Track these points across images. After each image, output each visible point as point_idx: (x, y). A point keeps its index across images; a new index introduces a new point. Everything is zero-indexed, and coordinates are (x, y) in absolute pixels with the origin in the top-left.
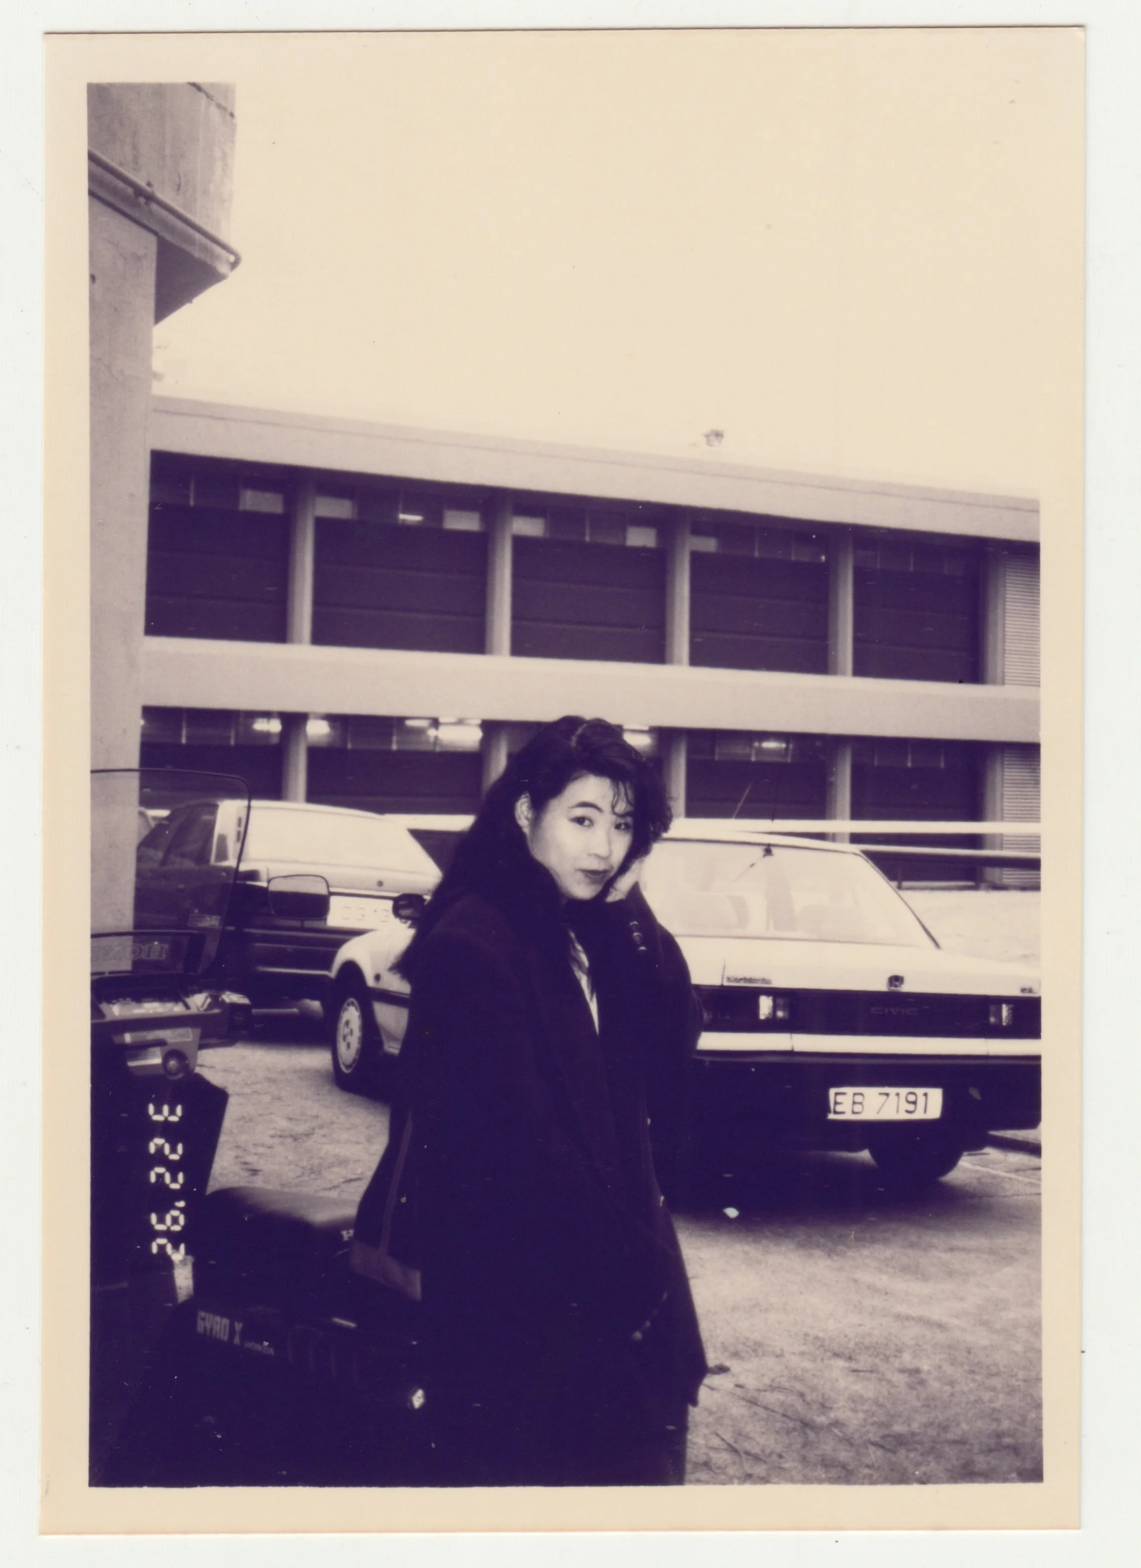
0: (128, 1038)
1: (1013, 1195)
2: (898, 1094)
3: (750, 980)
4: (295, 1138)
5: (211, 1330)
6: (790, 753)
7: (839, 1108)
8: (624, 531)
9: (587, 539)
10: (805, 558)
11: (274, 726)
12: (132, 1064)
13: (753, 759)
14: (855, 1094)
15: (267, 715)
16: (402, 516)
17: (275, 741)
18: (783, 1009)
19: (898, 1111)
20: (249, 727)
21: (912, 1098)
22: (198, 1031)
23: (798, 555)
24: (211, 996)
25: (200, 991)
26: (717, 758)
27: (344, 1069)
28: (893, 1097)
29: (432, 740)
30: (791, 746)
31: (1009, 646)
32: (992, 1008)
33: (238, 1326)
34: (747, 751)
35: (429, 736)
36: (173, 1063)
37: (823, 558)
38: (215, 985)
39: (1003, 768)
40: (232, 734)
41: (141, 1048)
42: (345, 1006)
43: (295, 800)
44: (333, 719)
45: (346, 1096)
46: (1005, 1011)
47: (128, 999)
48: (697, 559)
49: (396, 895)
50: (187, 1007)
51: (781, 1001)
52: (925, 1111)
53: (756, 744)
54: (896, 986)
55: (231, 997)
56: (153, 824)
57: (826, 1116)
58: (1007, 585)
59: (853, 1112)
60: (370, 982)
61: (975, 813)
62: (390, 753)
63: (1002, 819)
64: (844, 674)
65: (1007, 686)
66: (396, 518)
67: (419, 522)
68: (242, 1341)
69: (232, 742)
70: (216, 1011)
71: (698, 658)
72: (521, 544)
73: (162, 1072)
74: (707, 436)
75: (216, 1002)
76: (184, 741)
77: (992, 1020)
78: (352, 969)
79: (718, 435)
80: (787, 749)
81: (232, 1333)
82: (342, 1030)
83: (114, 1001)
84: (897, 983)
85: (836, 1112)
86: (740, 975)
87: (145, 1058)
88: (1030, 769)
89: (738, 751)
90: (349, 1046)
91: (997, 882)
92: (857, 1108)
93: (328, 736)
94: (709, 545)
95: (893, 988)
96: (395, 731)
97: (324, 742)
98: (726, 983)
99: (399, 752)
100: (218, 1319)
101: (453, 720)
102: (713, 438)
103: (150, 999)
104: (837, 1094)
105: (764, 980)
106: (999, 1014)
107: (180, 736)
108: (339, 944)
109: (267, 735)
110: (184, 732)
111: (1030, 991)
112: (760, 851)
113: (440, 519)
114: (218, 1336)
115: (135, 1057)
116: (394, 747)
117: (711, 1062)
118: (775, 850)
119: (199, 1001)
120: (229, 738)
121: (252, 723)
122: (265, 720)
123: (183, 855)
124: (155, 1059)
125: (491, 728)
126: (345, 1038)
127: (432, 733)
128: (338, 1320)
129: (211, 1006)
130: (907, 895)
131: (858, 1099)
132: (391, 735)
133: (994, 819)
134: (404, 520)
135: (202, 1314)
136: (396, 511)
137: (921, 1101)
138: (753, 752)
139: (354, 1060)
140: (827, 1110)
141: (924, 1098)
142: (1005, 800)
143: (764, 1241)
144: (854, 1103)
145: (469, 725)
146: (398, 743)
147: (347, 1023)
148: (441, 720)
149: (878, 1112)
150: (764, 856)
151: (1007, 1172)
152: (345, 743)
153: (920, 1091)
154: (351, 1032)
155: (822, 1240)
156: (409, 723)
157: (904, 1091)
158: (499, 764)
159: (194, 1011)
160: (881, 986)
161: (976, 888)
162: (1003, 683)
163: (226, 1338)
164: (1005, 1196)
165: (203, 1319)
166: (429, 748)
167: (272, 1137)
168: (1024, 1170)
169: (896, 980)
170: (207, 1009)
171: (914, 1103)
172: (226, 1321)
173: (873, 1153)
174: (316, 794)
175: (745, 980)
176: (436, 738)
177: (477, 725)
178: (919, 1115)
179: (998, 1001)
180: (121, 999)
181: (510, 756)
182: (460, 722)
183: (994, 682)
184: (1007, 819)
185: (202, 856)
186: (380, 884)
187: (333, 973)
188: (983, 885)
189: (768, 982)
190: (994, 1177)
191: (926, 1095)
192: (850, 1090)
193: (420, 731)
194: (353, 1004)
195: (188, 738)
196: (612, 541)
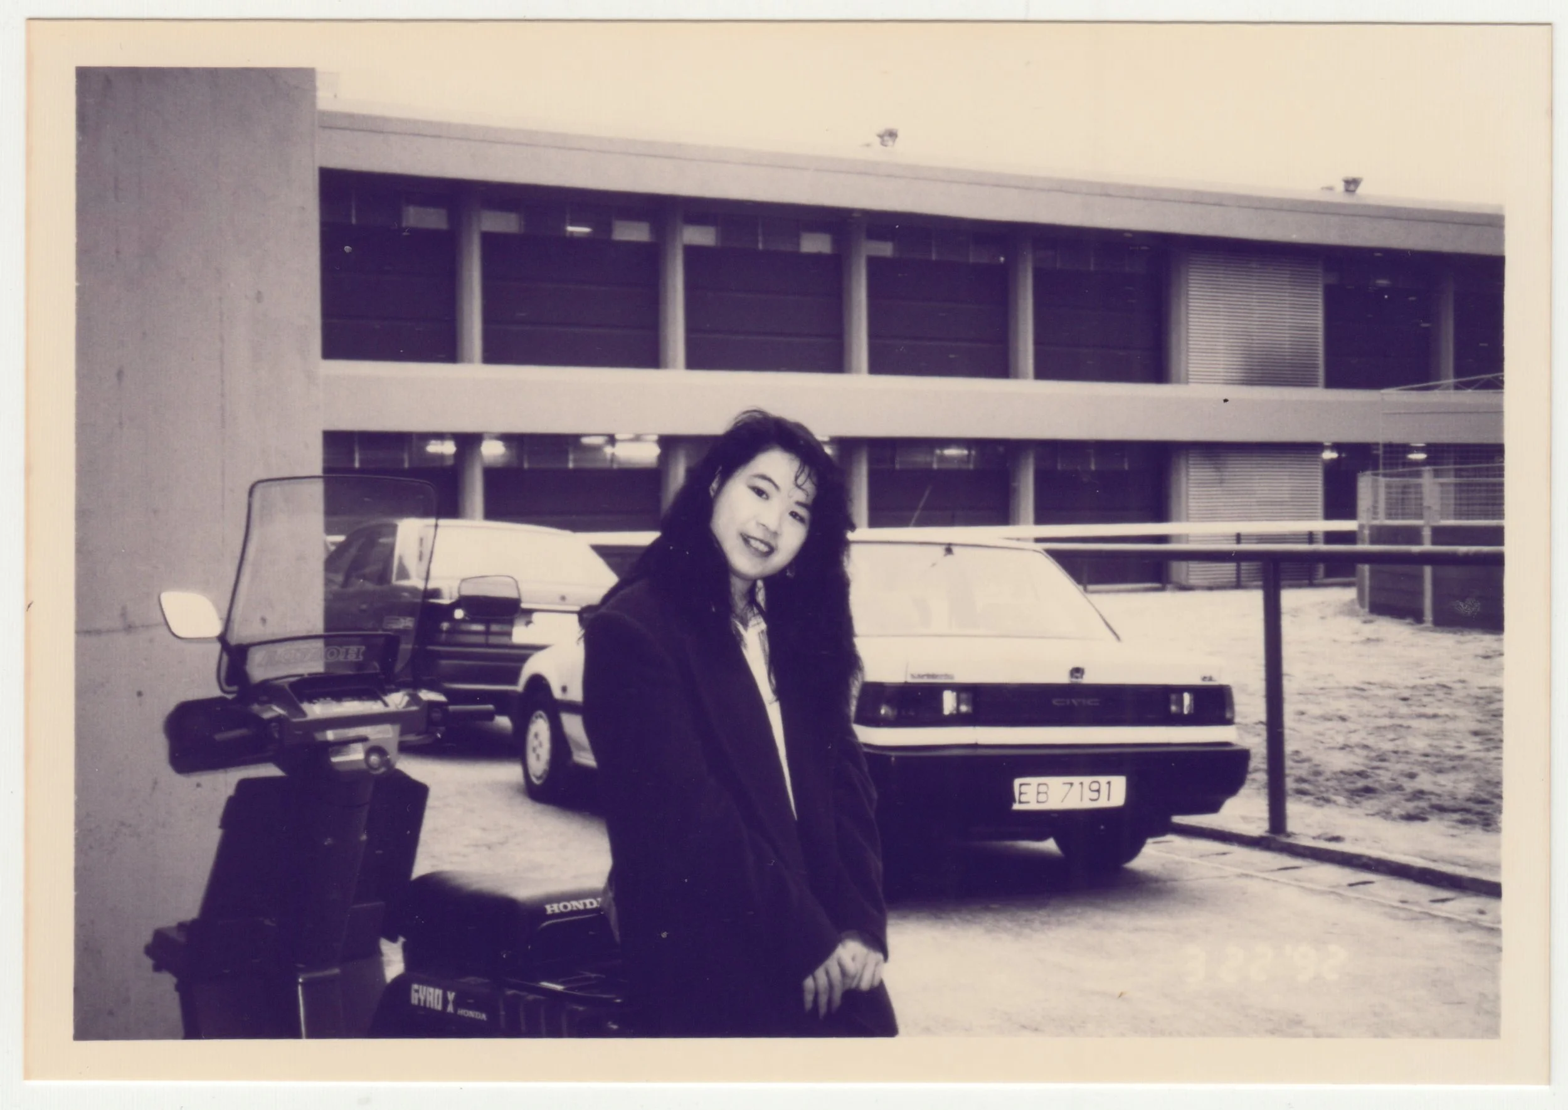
0: (330, 735)
1: (1197, 879)
2: (1081, 783)
3: (933, 676)
4: (489, 847)
5: (425, 1001)
6: (972, 459)
7: (1023, 798)
8: (798, 237)
9: (760, 246)
10: (985, 260)
11: (448, 448)
12: (335, 759)
13: (935, 466)
14: (1039, 785)
15: (440, 436)
16: (570, 229)
17: (450, 462)
18: (967, 704)
19: (1081, 800)
20: (422, 449)
21: (1095, 787)
22: (397, 727)
23: (975, 257)
24: (409, 695)
25: (397, 690)
26: (898, 466)
27: (534, 780)
28: (1077, 786)
29: (609, 456)
30: (973, 452)
31: (1192, 344)
32: (1173, 697)
33: (451, 996)
34: (928, 459)
35: (605, 454)
36: (374, 758)
37: (1002, 259)
38: (413, 685)
39: (1188, 468)
40: (406, 457)
41: (342, 745)
42: (534, 718)
43: (472, 518)
44: (507, 438)
45: (539, 807)
46: (1187, 698)
47: (329, 699)
48: (874, 264)
49: (577, 608)
50: (386, 704)
51: (964, 696)
52: (1109, 799)
53: (938, 452)
54: (1077, 678)
55: (426, 695)
56: (333, 548)
57: (1011, 805)
58: (1190, 281)
59: (1038, 802)
60: (557, 694)
61: (1161, 514)
62: (568, 471)
63: (1188, 519)
64: (1024, 376)
65: (1192, 386)
66: (565, 231)
67: (588, 234)
68: (456, 1010)
69: (406, 465)
70: (414, 708)
71: (877, 366)
72: (693, 254)
73: (364, 766)
74: (881, 136)
75: (415, 700)
76: (357, 465)
77: (1174, 708)
78: (538, 683)
79: (892, 134)
80: (969, 456)
81: (445, 1002)
82: (531, 742)
83: (315, 701)
84: (1078, 675)
85: (1020, 802)
86: (923, 672)
87: (348, 754)
88: (1214, 468)
89: (920, 459)
90: (538, 757)
91: (1184, 583)
92: (1042, 798)
93: (503, 456)
94: (885, 249)
95: (1074, 680)
96: (571, 449)
97: (500, 462)
98: (910, 680)
99: (576, 471)
100: (431, 990)
101: (631, 436)
102: (886, 138)
103: (350, 699)
104: (1021, 785)
105: (947, 676)
106: (1180, 703)
107: (352, 461)
108: (523, 659)
109: (441, 457)
110: (357, 457)
111: (1211, 679)
112: (941, 550)
113: (609, 229)
114: (432, 1006)
115: (338, 753)
116: (571, 465)
117: (897, 758)
118: (955, 549)
119: (397, 700)
120: (402, 461)
121: (426, 445)
122: (439, 442)
123: (365, 577)
124: (356, 754)
125: (668, 443)
126: (534, 750)
127: (608, 450)
128: (546, 984)
129: (409, 704)
130: (1095, 598)
131: (1043, 789)
132: (566, 453)
133: (1179, 520)
134: (572, 233)
135: (415, 986)
136: (564, 223)
137: (1104, 789)
138: (935, 459)
139: (545, 771)
140: (1012, 800)
141: (1107, 785)
142: (1190, 500)
143: (953, 928)
144: (1039, 793)
145: (646, 441)
146: (575, 461)
147: (536, 736)
148: (618, 437)
149: (1062, 801)
150: (945, 555)
151: (1192, 857)
152: (521, 462)
153: (1103, 780)
154: (541, 745)
155: (1009, 925)
156: (586, 441)
157: (1087, 780)
158: (678, 475)
159: (392, 708)
160: (1064, 678)
161: (1162, 589)
162: (1187, 382)
163: (439, 1007)
164: (1187, 880)
165: (417, 991)
166: (607, 465)
167: (467, 846)
168: (1208, 855)
169: (1077, 671)
170: (404, 707)
171: (1098, 791)
172: (439, 992)
173: (1059, 842)
174: (493, 512)
175: (929, 676)
176: (613, 455)
177: (653, 441)
178: (1103, 803)
179: (1179, 690)
180: (322, 699)
181: (690, 472)
182: (637, 438)
183: (1178, 381)
184: (1192, 519)
185: (383, 576)
186: (563, 598)
187: (520, 687)
188: (1169, 586)
189: (951, 677)
190: (1178, 863)
191: (1109, 783)
192: (1034, 781)
193: (597, 449)
194: (541, 717)
195: (362, 461)
196: (787, 247)
